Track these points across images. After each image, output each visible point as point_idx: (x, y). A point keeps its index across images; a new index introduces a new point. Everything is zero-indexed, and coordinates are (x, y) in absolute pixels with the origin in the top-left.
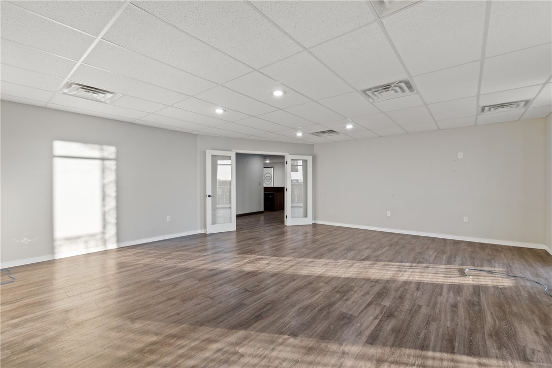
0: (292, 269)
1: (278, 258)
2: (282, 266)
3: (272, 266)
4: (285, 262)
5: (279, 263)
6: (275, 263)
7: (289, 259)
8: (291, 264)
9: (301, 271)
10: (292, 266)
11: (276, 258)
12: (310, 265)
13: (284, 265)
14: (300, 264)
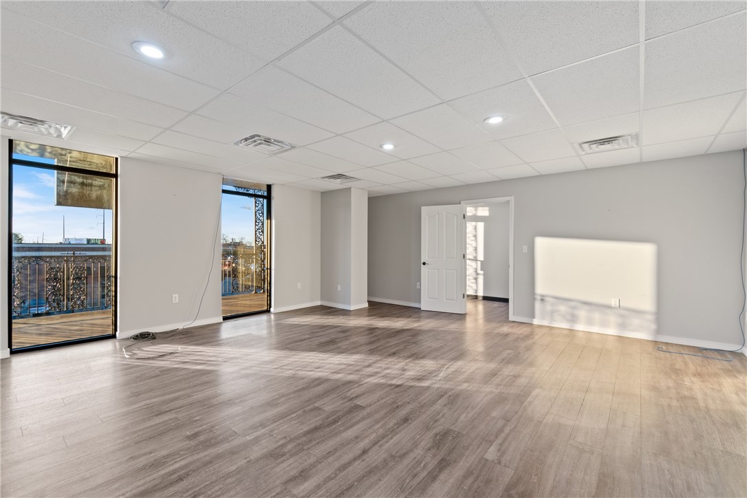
0: (371, 361)
1: (390, 382)
2: (383, 365)
3: (397, 366)
4: (377, 373)
5: (387, 371)
6: (395, 372)
7: (369, 379)
8: (369, 370)
9: (360, 357)
10: (369, 366)
11: (394, 382)
12: (343, 367)
13: (380, 367)
14: (357, 368)
